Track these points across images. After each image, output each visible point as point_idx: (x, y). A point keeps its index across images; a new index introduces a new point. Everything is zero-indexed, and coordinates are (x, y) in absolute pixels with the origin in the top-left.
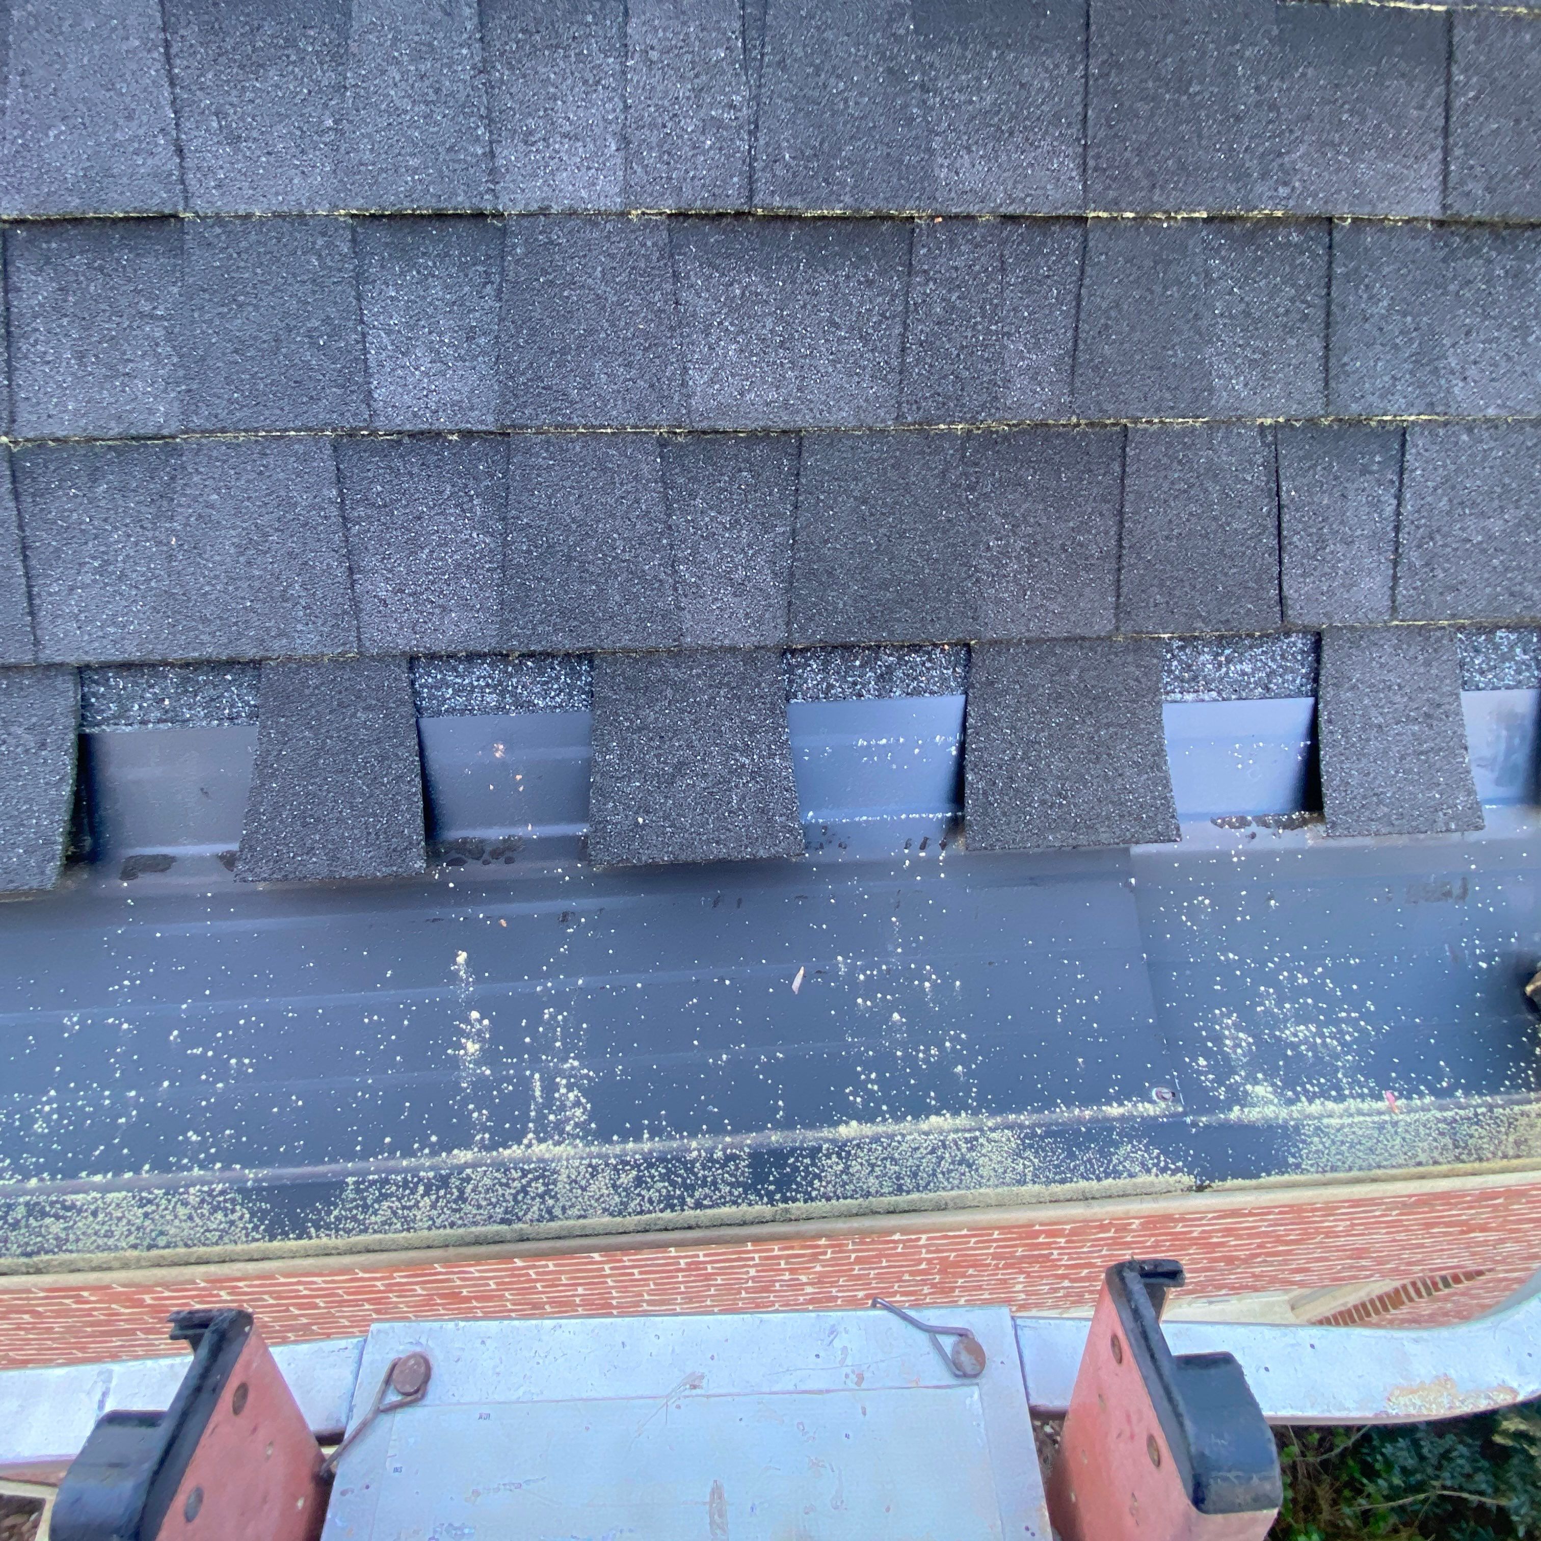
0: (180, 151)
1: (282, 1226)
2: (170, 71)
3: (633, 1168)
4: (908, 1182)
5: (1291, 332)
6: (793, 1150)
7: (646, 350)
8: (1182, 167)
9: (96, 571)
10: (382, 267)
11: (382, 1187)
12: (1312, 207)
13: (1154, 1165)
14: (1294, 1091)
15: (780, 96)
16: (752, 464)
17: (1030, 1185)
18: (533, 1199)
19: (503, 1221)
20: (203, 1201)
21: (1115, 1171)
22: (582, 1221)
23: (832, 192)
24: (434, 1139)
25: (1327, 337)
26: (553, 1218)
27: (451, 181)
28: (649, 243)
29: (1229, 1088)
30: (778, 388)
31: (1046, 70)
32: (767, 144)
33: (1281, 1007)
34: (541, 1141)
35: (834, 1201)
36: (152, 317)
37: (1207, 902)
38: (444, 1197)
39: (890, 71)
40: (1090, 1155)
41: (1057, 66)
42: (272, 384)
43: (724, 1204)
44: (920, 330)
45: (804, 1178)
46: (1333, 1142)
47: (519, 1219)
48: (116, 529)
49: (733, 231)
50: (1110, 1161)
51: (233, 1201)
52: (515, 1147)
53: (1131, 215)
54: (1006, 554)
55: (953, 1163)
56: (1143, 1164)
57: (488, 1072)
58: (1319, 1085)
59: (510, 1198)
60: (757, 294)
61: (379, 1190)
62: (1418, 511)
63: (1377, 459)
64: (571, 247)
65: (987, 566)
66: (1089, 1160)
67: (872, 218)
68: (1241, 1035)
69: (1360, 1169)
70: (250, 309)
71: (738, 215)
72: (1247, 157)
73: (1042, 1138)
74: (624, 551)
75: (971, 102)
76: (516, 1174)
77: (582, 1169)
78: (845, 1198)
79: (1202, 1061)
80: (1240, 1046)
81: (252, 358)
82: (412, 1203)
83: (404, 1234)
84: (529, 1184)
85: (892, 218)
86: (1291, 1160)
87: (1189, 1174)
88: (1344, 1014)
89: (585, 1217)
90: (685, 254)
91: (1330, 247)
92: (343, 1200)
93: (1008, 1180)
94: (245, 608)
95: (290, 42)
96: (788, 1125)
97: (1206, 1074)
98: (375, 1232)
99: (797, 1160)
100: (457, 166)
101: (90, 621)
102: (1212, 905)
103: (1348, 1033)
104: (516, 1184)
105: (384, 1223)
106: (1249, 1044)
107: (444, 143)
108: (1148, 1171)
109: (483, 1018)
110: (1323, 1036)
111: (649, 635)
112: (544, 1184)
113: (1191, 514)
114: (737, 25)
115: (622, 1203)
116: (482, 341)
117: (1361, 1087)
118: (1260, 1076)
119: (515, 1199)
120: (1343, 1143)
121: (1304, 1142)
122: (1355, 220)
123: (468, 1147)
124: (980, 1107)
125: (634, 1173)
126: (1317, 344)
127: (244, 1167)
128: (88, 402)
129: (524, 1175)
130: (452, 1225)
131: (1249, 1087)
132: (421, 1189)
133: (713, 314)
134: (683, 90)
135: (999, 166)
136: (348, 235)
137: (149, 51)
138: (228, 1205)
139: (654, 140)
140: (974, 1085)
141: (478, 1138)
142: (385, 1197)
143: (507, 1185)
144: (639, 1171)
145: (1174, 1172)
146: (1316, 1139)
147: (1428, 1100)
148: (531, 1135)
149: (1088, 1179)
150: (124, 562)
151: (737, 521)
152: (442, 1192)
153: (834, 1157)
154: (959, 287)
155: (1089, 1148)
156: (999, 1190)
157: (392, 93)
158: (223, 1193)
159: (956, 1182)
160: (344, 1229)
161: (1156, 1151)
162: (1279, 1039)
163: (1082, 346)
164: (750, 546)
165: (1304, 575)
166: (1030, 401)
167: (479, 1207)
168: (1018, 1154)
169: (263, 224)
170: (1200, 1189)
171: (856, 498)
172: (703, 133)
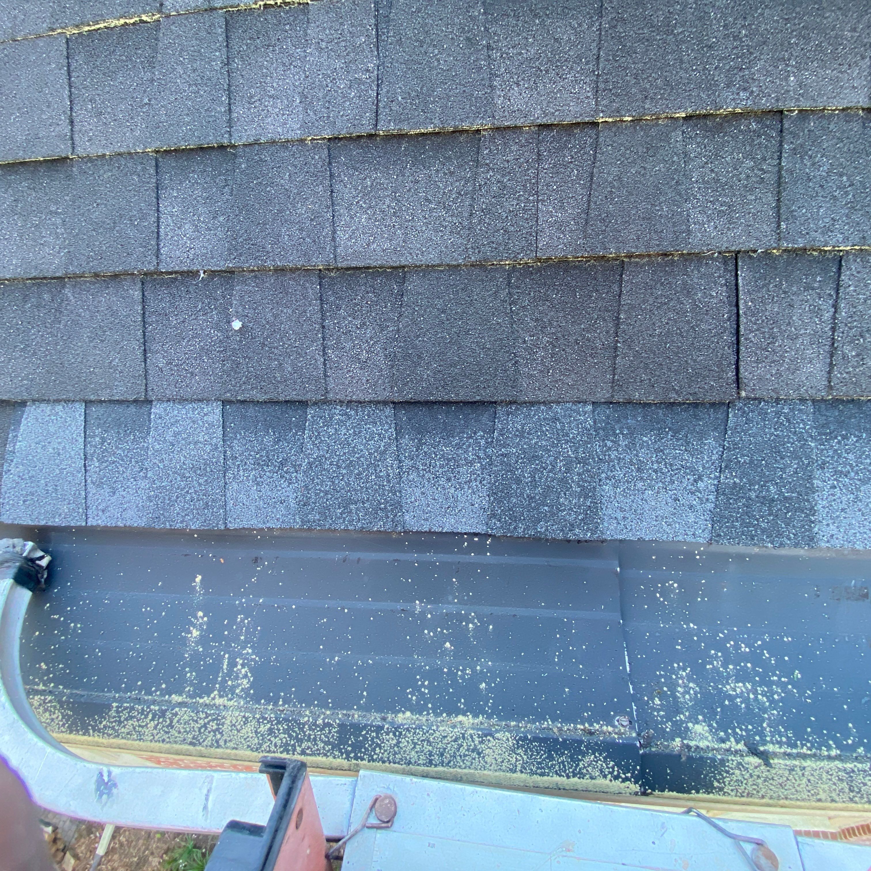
0: (72, 122)
1: (77, 726)
2: (69, 79)
3: (268, 722)
4: (436, 758)
5: (751, 190)
6: (366, 726)
7: (312, 220)
8: (667, 83)
9: (22, 350)
10: (171, 180)
11: (130, 712)
12: (766, 104)
13: (610, 773)
14: (726, 732)
15: (397, 61)
16: (375, 289)
17: (519, 773)
18: (209, 732)
19: (191, 744)
20: (40, 705)
21: (580, 773)
22: (234, 751)
23: (427, 117)
24: (164, 686)
25: (779, 192)
26: (218, 746)
27: (207, 128)
28: (317, 157)
29: (675, 724)
30: (391, 240)
31: (574, 28)
32: (388, 92)
33: (726, 667)
34: (221, 696)
35: (387, 764)
36: (56, 213)
37: (676, 585)
38: (162, 723)
39: (468, 39)
40: (563, 758)
41: (580, 25)
42: (109, 247)
43: (319, 754)
44: (483, 202)
45: (370, 746)
46: (751, 776)
47: (200, 744)
48: (33, 327)
49: (367, 147)
50: (578, 765)
51: (55, 707)
52: (206, 698)
53: (630, 119)
54: (536, 346)
55: (468, 750)
56: (601, 771)
57: (201, 650)
58: (746, 730)
59: (197, 730)
60: (381, 184)
61: (129, 713)
62: (851, 317)
63: (818, 279)
64: (272, 162)
65: (523, 353)
66: (563, 762)
67: (453, 132)
68: (691, 685)
69: (771, 798)
70: (103, 206)
71: (370, 136)
72: (717, 73)
73: (531, 741)
74: (295, 341)
75: (521, 54)
76: (202, 715)
77: (239, 718)
78: (395, 763)
79: (657, 701)
80: (689, 693)
81: (102, 233)
82: (144, 724)
83: (138, 742)
84: (209, 722)
85: (467, 131)
86: (716, 784)
87: (636, 783)
88: (775, 678)
89: (236, 749)
90: (338, 162)
91: (781, 131)
92: (109, 716)
93: (504, 768)
94: (90, 372)
95: (129, 59)
96: (367, 708)
97: (658, 711)
98: (123, 738)
99: (367, 733)
100: (210, 119)
101: (16, 377)
102: (679, 587)
103: (776, 692)
104: (202, 722)
105: (128, 733)
106: (696, 693)
107: (203, 107)
108: (605, 776)
109: (204, 616)
110: (755, 693)
111: (307, 392)
112: (217, 724)
113: (669, 319)
114: (373, 21)
115: (259, 744)
116: (221, 219)
117: (781, 736)
118: (700, 717)
119: (199, 731)
120: (758, 777)
121: (727, 772)
122: (800, 111)
123: (181, 695)
124: (492, 714)
125: (269, 725)
126: (770, 199)
127: (64, 688)
128: (23, 259)
129: (206, 717)
130: (163, 741)
131: (690, 725)
132: (150, 716)
133: (354, 197)
134: (339, 64)
135: (538, 93)
136: (154, 163)
137: (60, 69)
138: (52, 709)
139: (321, 95)
140: (491, 698)
141: (187, 689)
142: (132, 718)
143: (196, 721)
144: (272, 725)
145: (624, 780)
146: (737, 772)
147: (834, 752)
148: (216, 692)
149: (560, 776)
150: (36, 345)
151: (364, 324)
152: (161, 720)
153: (391, 734)
154: (509, 173)
155: (563, 754)
156: (497, 774)
157: (178, 81)
158: (50, 701)
159: (468, 764)
160: (107, 733)
161: (612, 763)
162: (720, 691)
163: (593, 205)
164: (371, 338)
165: (757, 362)
166: (556, 244)
167: (179, 732)
168: (513, 750)
169: (111, 160)
170: (644, 794)
171: (438, 309)
172: (350, 88)
